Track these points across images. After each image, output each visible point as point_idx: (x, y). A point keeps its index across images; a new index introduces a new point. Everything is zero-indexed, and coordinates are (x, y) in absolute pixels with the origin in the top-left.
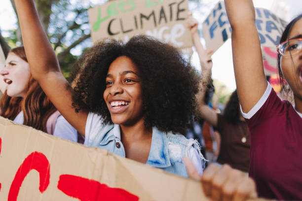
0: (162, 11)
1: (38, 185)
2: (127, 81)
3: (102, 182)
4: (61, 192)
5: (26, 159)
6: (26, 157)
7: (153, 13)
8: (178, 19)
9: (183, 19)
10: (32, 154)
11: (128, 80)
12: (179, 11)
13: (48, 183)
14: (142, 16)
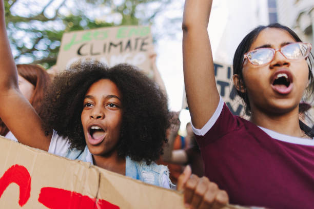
0: (129, 43)
1: (18, 198)
2: (109, 106)
3: (83, 194)
4: (42, 205)
5: (6, 172)
6: (6, 170)
7: (121, 43)
8: (141, 50)
9: (145, 50)
10: (13, 167)
11: (110, 104)
12: (143, 44)
13: (28, 196)
14: (111, 44)
